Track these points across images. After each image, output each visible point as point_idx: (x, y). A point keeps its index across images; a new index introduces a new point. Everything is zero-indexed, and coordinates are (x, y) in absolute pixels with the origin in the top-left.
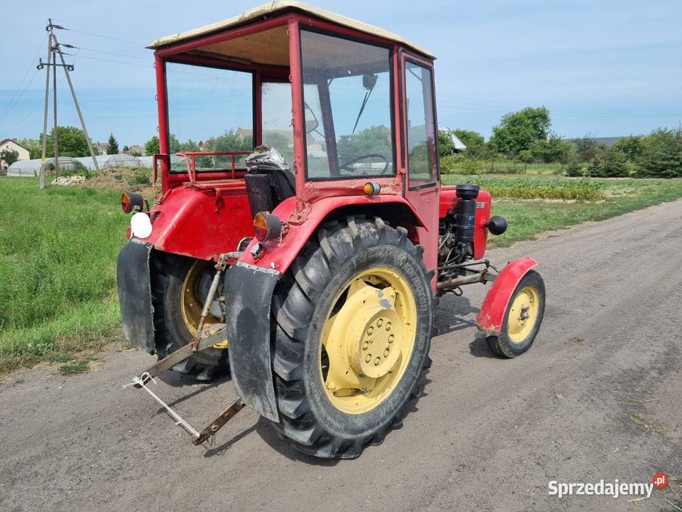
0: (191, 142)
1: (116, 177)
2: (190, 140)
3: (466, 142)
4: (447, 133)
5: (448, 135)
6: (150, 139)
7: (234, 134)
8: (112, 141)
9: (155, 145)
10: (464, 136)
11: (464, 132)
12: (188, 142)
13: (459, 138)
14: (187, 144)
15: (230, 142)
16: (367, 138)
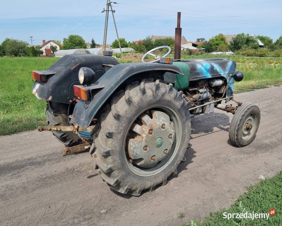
0: (133, 42)
1: (134, 57)
2: (133, 41)
3: (263, 42)
4: (255, 37)
5: (256, 38)
6: (114, 41)
7: (150, 38)
8: (93, 41)
9: (116, 43)
10: (262, 39)
11: (262, 37)
12: (132, 42)
13: (260, 40)
14: (132, 43)
15: (149, 42)
16: (217, 40)
